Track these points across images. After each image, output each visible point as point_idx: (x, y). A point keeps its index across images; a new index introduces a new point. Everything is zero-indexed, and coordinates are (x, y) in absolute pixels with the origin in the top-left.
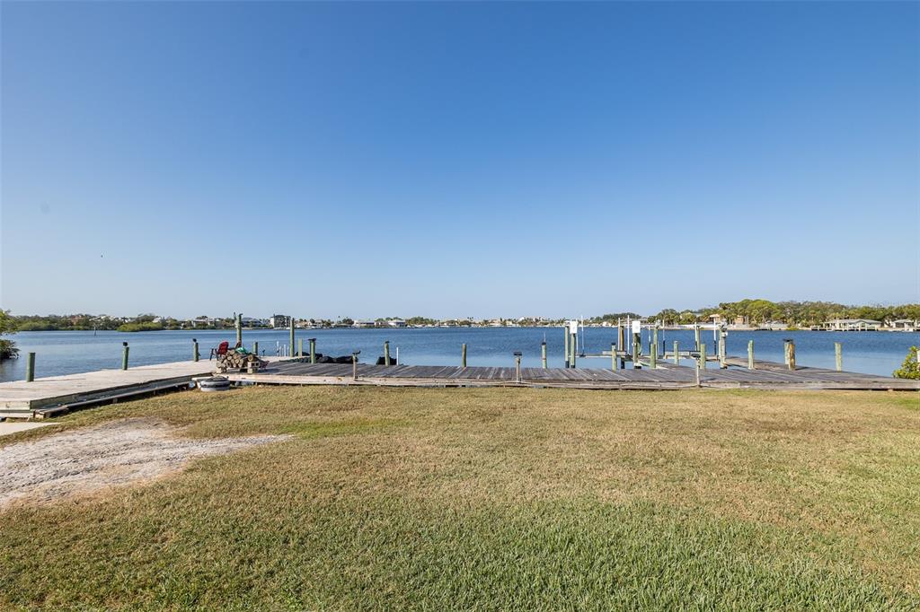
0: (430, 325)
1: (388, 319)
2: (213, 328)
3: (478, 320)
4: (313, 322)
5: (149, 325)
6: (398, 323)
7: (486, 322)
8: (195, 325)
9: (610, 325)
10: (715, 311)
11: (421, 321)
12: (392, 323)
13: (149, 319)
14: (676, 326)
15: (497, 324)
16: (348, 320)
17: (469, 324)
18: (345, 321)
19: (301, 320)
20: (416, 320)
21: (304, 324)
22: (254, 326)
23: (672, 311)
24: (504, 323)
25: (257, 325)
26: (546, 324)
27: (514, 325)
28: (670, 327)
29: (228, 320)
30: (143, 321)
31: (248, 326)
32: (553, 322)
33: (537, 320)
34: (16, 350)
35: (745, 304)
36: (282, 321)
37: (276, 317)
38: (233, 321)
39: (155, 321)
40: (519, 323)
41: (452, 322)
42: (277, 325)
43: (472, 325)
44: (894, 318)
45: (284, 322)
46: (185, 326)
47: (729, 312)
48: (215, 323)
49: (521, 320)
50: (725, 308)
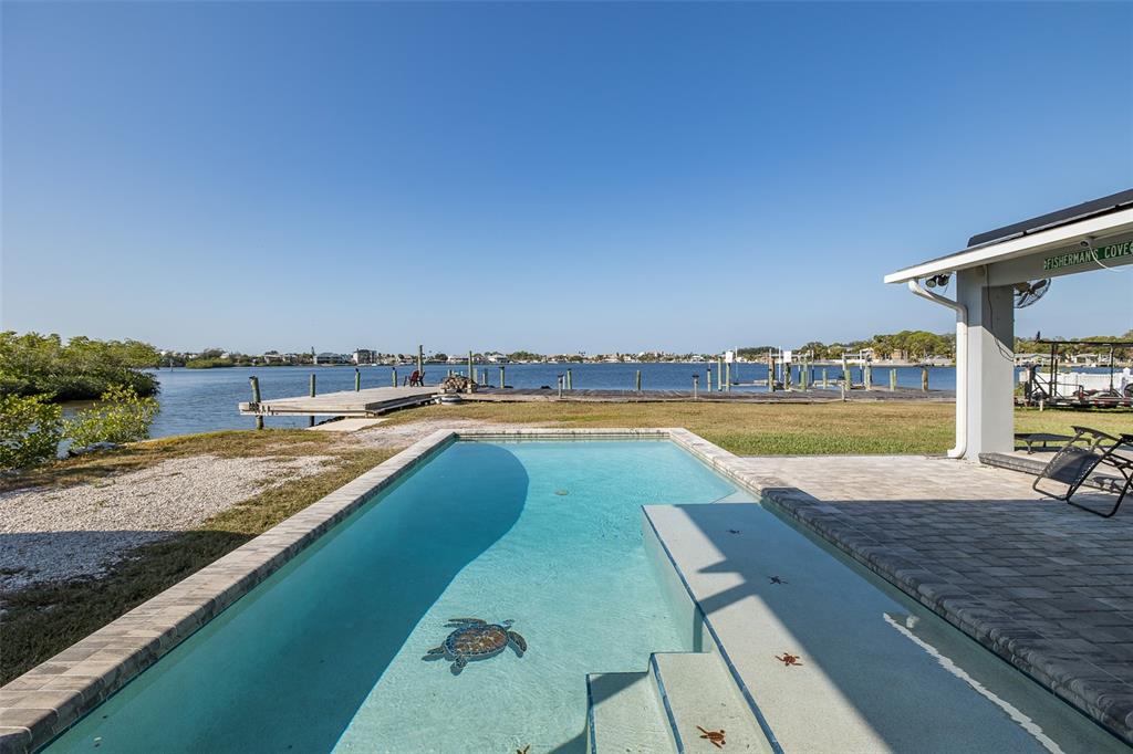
0: (536, 361)
1: (487, 354)
2: (288, 365)
3: (591, 355)
4: (402, 357)
5: (217, 361)
6: (498, 359)
7: (601, 357)
8: (268, 361)
9: (745, 360)
10: (869, 345)
11: (525, 356)
12: (492, 359)
13: (217, 354)
14: (823, 362)
15: (613, 360)
16: (442, 355)
17: (580, 359)
18: (437, 356)
19: (388, 356)
20: (519, 356)
21: (391, 359)
22: (336, 362)
23: (819, 344)
24: (622, 359)
25: (339, 361)
26: (671, 359)
27: (633, 361)
28: (817, 363)
29: (305, 356)
30: (210, 356)
31: (328, 362)
32: (678, 357)
33: (659, 356)
34: (158, 383)
35: (904, 336)
36: (366, 356)
37: (360, 352)
38: (312, 357)
39: (223, 357)
40: (639, 359)
41: (561, 357)
42: (361, 361)
43: (584, 361)
44: (1075, 352)
45: (369, 358)
46: (257, 363)
47: (884, 345)
48: (291, 359)
49: (641, 354)
50: (880, 341)
